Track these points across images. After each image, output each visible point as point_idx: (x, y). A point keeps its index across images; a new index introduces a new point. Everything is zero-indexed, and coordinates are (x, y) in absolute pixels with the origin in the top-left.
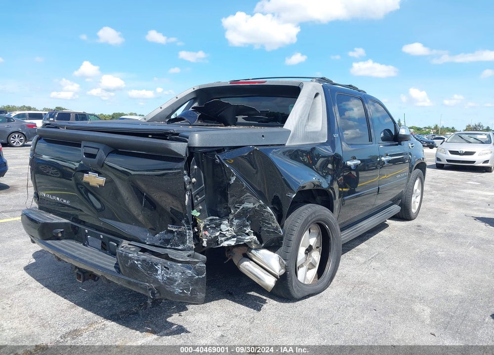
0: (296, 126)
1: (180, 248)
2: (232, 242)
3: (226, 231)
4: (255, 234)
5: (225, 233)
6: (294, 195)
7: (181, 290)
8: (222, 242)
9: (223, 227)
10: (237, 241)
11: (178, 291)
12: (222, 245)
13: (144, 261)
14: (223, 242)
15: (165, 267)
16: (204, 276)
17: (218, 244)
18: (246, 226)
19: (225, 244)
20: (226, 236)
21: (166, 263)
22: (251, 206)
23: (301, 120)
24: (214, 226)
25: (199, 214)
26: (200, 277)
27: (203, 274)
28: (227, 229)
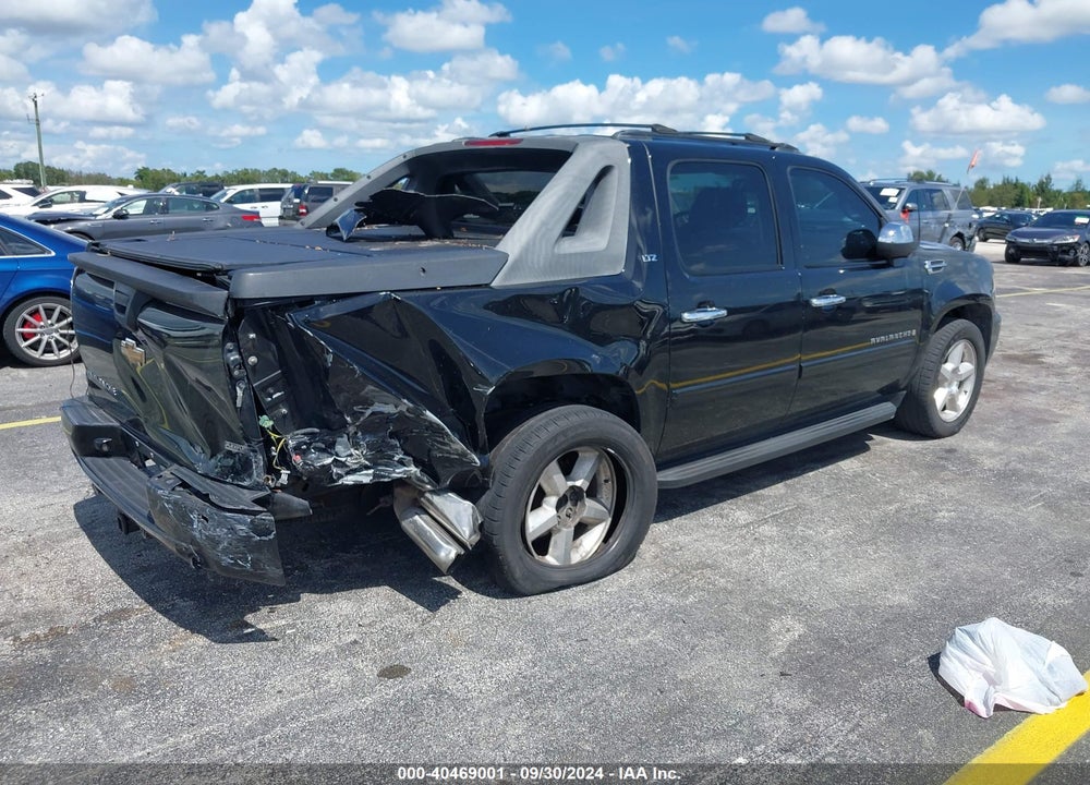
0: (528, 244)
1: (245, 484)
2: (365, 478)
3: (348, 456)
4: (417, 463)
5: (343, 459)
6: (491, 390)
7: (232, 559)
8: (340, 476)
9: (339, 448)
10: (375, 475)
11: (227, 560)
12: (340, 482)
13: (176, 503)
14: (342, 477)
15: (203, 517)
16: (272, 537)
17: (335, 481)
18: (393, 448)
19: (349, 480)
20: (347, 466)
21: (204, 510)
22: (389, 409)
23: (544, 229)
24: (323, 446)
25: (271, 423)
26: (263, 538)
27: (270, 534)
28: (349, 453)
